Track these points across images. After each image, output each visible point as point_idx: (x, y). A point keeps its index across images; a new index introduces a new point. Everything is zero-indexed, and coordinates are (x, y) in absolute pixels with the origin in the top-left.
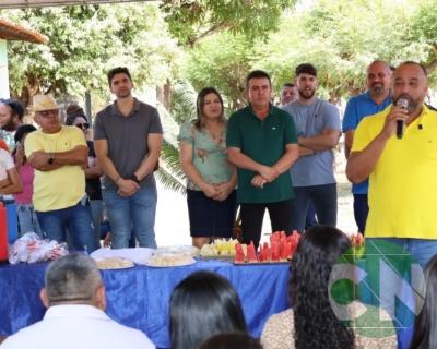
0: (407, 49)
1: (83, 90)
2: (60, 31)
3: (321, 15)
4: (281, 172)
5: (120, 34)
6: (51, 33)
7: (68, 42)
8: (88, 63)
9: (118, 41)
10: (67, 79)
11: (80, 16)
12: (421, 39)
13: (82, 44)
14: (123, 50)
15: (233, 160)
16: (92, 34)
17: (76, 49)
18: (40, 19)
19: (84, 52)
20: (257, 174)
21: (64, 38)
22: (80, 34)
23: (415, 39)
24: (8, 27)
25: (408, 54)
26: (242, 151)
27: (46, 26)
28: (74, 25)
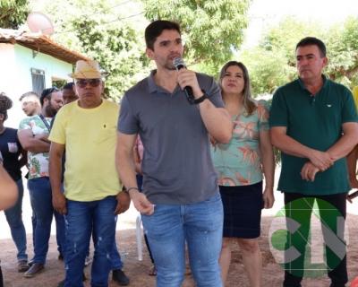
0: (339, 56)
1: (119, 93)
2: (105, 59)
3: (272, 39)
4: (337, 158)
5: (141, 59)
6: (99, 60)
7: (110, 66)
8: (122, 78)
9: (140, 64)
10: (110, 87)
11: (117, 50)
12: (349, 49)
13: (118, 67)
14: (143, 71)
15: (277, 143)
16: (123, 61)
17: (115, 70)
18: (94, 52)
19: (120, 72)
20: (307, 160)
21: (108, 63)
22: (116, 60)
23: (345, 50)
24: (67, 52)
25: (340, 60)
26: (289, 133)
27: (97, 55)
28: (113, 54)
